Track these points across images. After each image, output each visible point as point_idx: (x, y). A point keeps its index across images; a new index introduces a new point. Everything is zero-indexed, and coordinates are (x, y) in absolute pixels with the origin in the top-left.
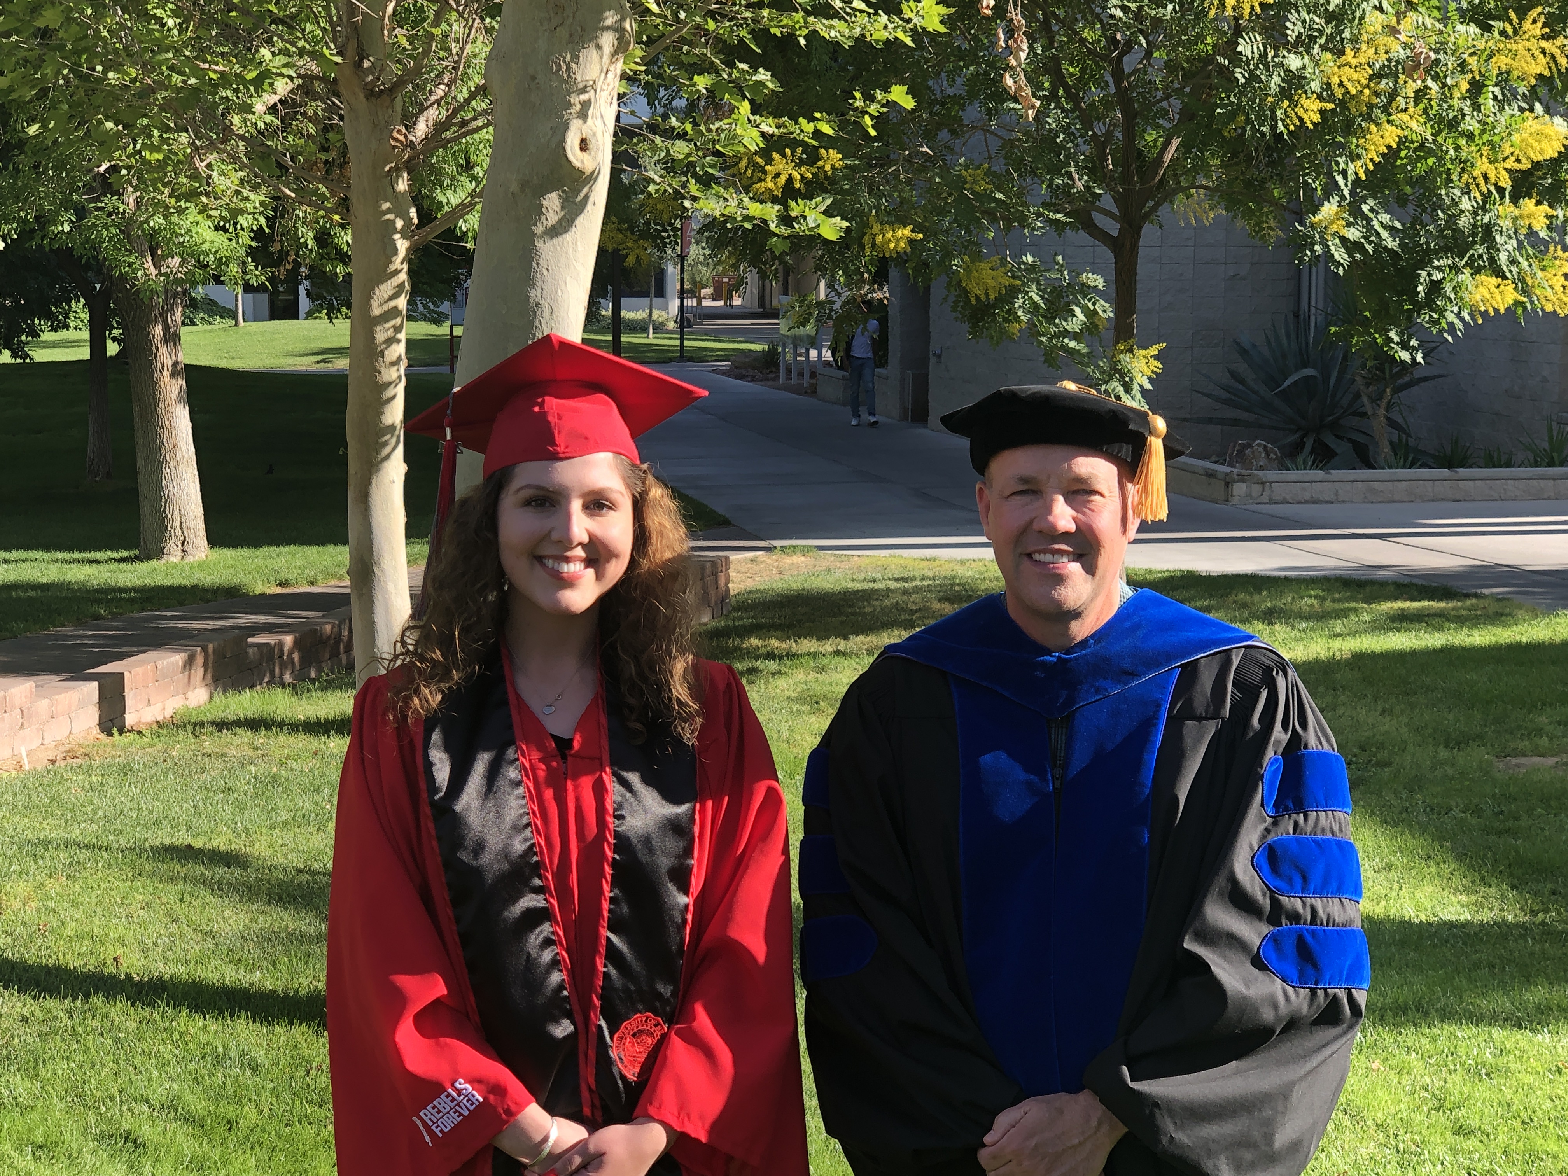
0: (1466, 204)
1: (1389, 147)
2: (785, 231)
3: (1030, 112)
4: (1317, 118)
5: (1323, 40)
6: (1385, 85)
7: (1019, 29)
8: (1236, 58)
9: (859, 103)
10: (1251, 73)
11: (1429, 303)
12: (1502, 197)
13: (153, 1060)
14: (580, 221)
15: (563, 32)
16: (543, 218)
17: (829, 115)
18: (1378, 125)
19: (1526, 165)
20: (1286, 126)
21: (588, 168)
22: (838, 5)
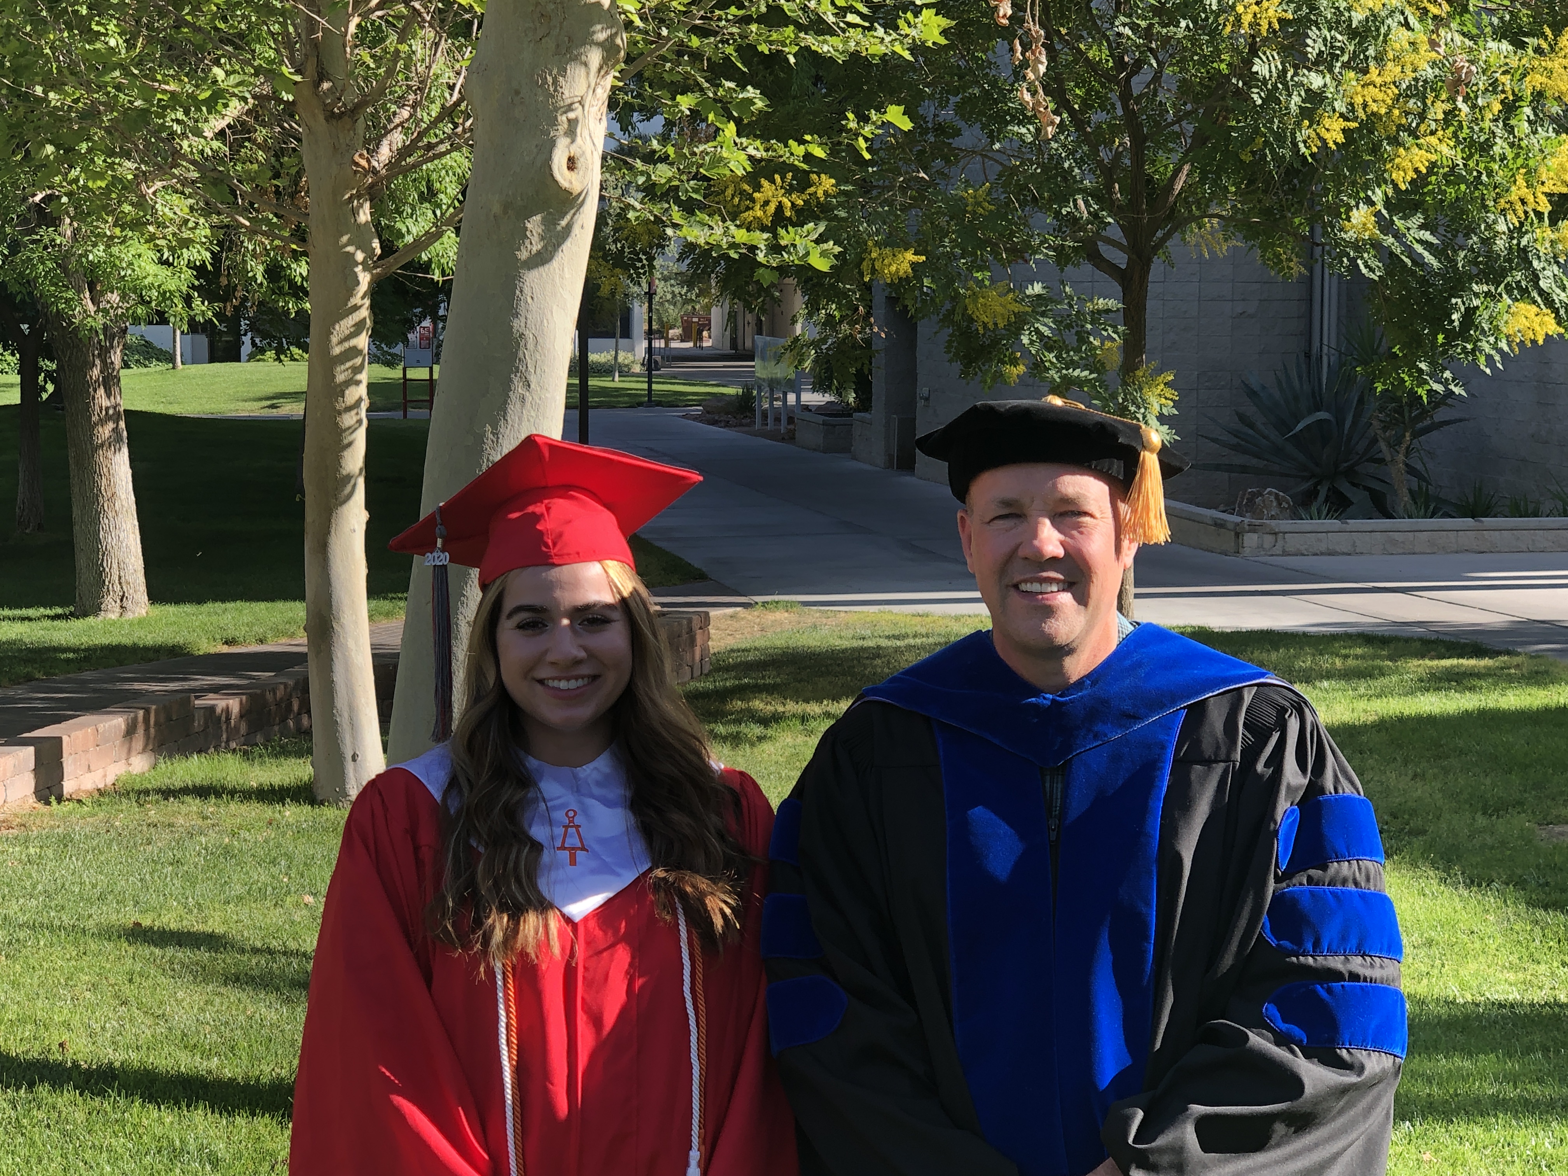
0: (1501, 227)
1: (1418, 173)
2: (773, 261)
3: (1050, 129)
4: (1340, 138)
5: (1346, 58)
6: (1412, 105)
7: (1037, 40)
8: (1251, 79)
9: (853, 125)
10: (1271, 93)
12: (1540, 219)
13: (104, 1155)
14: (567, 246)
15: (549, 43)
16: (527, 242)
17: (820, 137)
18: (1406, 148)
20: (1308, 148)
21: (576, 188)
22: (831, 19)
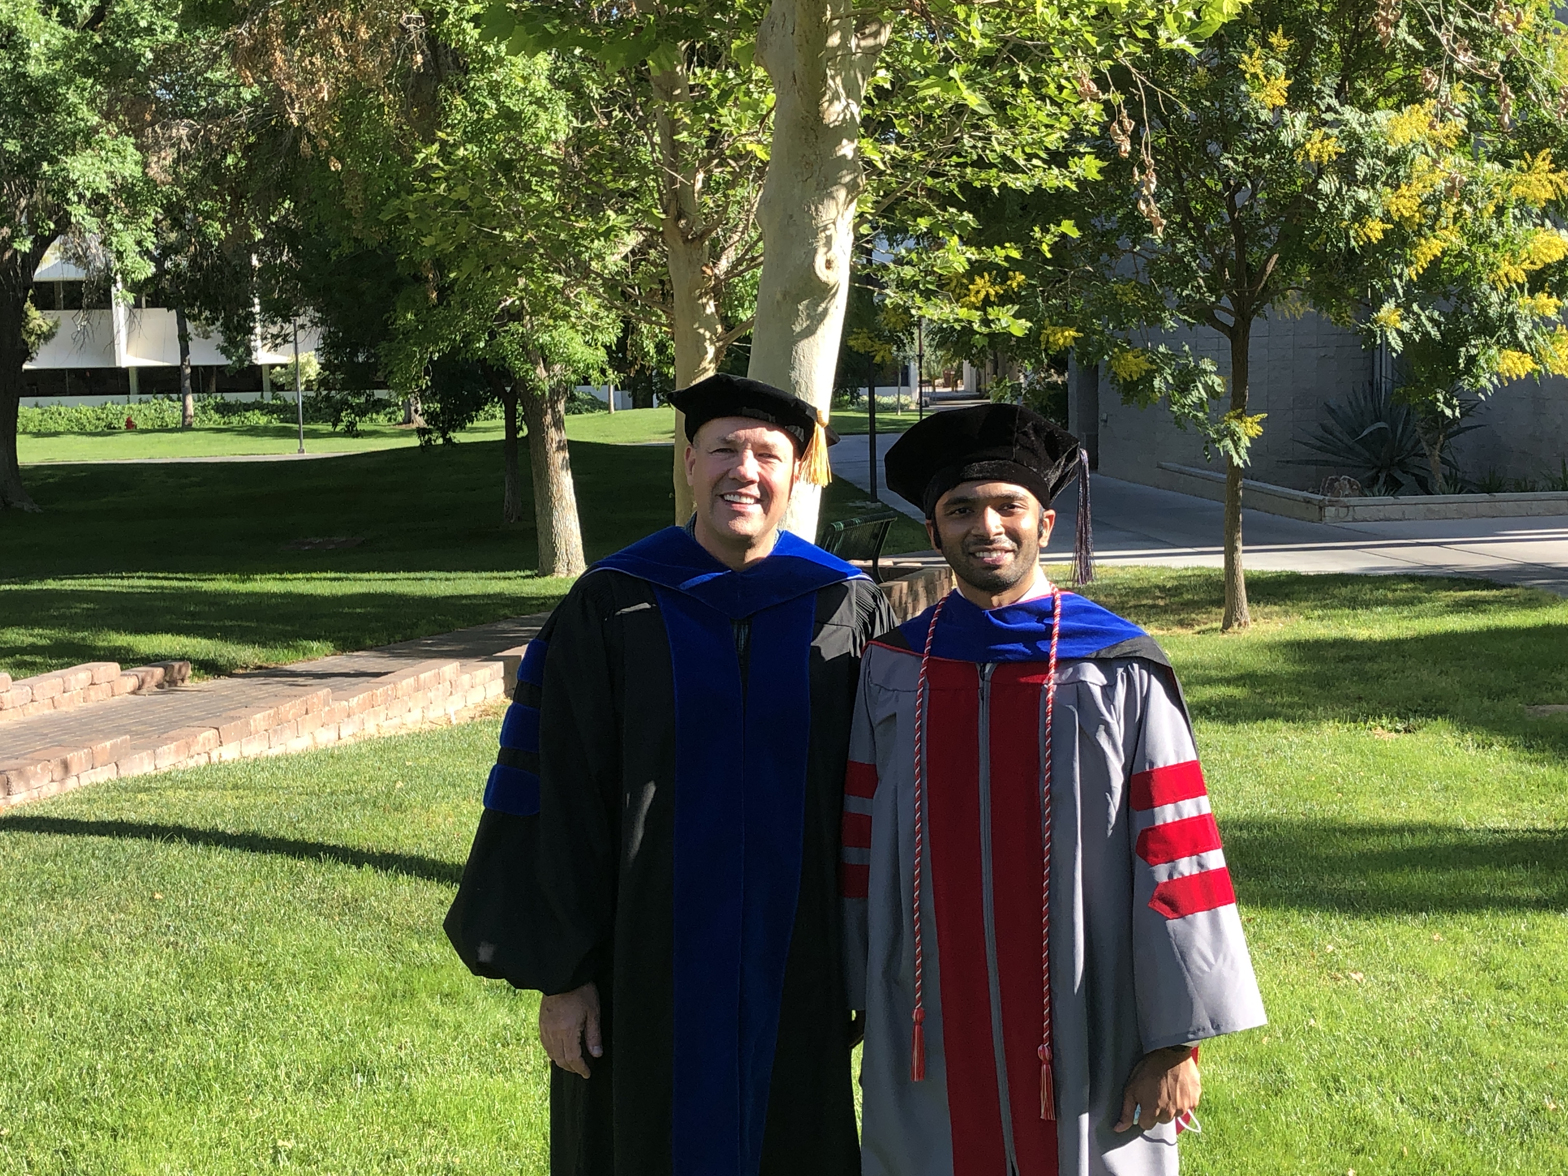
0: (1494, 298)
1: (1435, 256)
2: (985, 330)
3: (1159, 229)
4: (1380, 236)
5: (1384, 179)
6: (1431, 210)
7: (1149, 168)
8: (1318, 194)
9: (1038, 235)
10: (1331, 203)
11: (1468, 371)
12: (1522, 291)
14: (827, 321)
15: (812, 182)
16: (799, 320)
17: (1016, 244)
18: (1426, 239)
19: (1539, 266)
20: (1357, 242)
21: (831, 282)
22: (1021, 162)
